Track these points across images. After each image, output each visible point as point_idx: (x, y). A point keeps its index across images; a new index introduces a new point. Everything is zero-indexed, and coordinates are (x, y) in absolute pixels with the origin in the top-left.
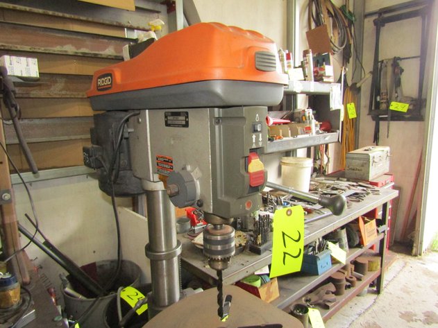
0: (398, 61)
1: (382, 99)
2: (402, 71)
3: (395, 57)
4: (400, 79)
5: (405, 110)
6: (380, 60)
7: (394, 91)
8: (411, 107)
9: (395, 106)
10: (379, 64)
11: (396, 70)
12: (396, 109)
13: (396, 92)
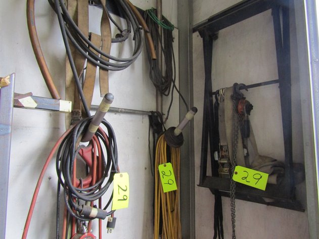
0: (243, 91)
1: (223, 157)
2: (250, 107)
3: (236, 85)
4: (248, 122)
5: (262, 185)
6: (214, 90)
7: (240, 145)
8: (274, 180)
9: (243, 175)
10: (214, 96)
11: (240, 107)
12: (244, 182)
13: (245, 147)
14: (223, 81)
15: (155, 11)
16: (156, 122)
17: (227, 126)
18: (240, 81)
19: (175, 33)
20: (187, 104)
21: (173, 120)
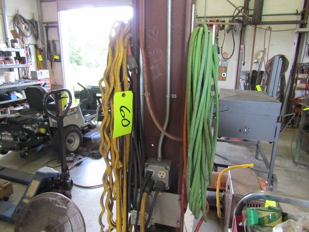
0: (54, 42)
1: (52, 54)
10: (49, 42)
11: (54, 45)
14: (50, 39)
15: (33, 19)
16: (36, 46)
17: (52, 48)
18: (54, 39)
19: (38, 23)
20: (43, 43)
21: (40, 46)
